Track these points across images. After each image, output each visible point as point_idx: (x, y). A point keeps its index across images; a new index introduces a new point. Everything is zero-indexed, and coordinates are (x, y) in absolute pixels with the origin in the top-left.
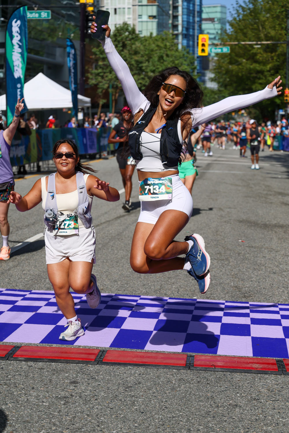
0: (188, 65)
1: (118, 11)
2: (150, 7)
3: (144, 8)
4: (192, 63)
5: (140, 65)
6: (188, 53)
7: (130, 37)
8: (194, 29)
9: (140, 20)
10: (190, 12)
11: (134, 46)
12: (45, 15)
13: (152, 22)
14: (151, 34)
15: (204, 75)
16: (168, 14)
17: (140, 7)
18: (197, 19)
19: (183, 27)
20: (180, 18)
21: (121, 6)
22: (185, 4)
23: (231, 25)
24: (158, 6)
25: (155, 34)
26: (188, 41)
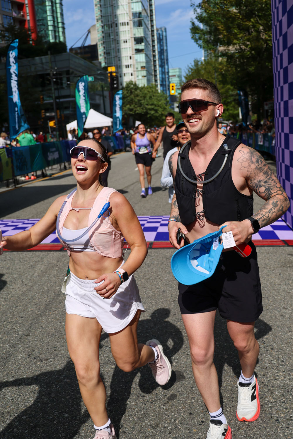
0: (165, 100)
1: (126, 75)
2: (142, 72)
3: (140, 72)
4: (166, 99)
5: (140, 102)
6: (164, 94)
7: (134, 87)
8: (165, 81)
9: (138, 78)
10: (163, 73)
11: (136, 92)
12: (90, 79)
13: (144, 79)
14: (144, 85)
15: (173, 105)
16: (152, 75)
17: (137, 72)
18: (167, 76)
19: (160, 81)
20: (158, 76)
21: (127, 72)
22: (160, 69)
23: (186, 78)
24: (147, 71)
25: (146, 85)
26: (163, 88)
